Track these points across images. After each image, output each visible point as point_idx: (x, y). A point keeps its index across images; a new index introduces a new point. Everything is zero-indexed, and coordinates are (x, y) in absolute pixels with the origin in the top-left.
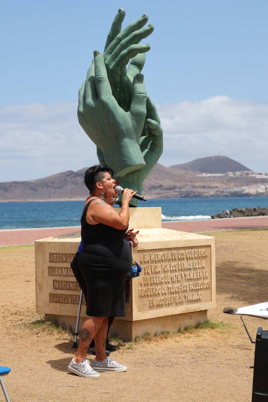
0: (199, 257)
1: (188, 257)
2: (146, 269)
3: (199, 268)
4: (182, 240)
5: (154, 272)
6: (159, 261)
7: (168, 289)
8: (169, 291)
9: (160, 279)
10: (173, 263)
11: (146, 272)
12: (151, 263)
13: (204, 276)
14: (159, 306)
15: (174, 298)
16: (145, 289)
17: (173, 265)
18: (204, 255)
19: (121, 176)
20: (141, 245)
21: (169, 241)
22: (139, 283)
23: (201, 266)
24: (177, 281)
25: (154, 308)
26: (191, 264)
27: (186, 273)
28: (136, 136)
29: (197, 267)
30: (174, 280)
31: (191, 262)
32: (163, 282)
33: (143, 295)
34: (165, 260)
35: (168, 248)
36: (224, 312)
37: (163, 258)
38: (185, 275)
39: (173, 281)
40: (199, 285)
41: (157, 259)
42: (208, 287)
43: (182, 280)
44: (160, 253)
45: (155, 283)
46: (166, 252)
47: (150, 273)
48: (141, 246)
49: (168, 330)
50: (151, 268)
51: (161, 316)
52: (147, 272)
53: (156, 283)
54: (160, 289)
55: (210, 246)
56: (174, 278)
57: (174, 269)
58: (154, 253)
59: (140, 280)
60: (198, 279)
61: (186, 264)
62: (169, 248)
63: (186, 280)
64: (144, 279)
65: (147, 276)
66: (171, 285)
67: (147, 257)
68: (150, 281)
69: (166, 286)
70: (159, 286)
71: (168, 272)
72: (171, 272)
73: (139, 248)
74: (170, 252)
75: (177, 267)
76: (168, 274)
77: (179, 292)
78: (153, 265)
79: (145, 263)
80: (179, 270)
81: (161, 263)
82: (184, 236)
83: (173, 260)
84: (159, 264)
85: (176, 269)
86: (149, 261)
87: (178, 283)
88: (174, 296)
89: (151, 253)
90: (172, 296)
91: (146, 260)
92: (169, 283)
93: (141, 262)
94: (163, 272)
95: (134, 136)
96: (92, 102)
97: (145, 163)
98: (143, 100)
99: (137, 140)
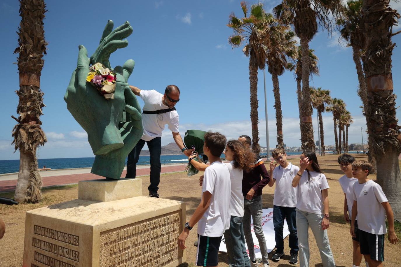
0: (172, 222)
1: (161, 224)
2: (112, 249)
4: (154, 211)
5: (123, 250)
6: (129, 237)
7: (139, 261)
8: (140, 262)
9: (130, 254)
10: (145, 234)
11: (112, 252)
12: (119, 241)
17: (145, 236)
18: (176, 219)
19: (105, 154)
20: (107, 225)
21: (140, 214)
23: (173, 229)
24: (149, 250)
26: (164, 230)
27: (158, 239)
28: (114, 119)
29: (170, 230)
30: (146, 250)
31: (164, 228)
32: (133, 256)
34: (137, 234)
35: (139, 222)
36: (195, 245)
37: (134, 232)
38: (158, 241)
39: (144, 251)
40: (171, 246)
41: (126, 235)
43: (155, 248)
44: (131, 228)
45: (123, 260)
46: (136, 226)
47: (118, 251)
48: (106, 227)
50: (119, 246)
52: (114, 251)
53: (124, 259)
54: (129, 264)
55: (182, 210)
56: (146, 248)
57: (146, 239)
58: (123, 230)
59: (104, 263)
60: (170, 241)
61: (159, 231)
62: (141, 221)
63: (158, 246)
64: (109, 261)
65: (114, 256)
66: (142, 256)
67: (114, 236)
68: (116, 260)
69: (136, 259)
70: (128, 262)
71: (139, 244)
72: (143, 243)
73: (103, 229)
74: (141, 224)
75: (150, 237)
76: (139, 246)
77: (151, 260)
78: (121, 242)
79: (111, 243)
80: (152, 239)
81: (131, 238)
82: (158, 205)
83: (145, 231)
84: (129, 240)
85: (148, 239)
86: (117, 239)
87: (150, 251)
88: (146, 265)
89: (120, 231)
90: (144, 266)
91: (112, 240)
92: (140, 255)
93: (106, 244)
94: (134, 246)
95: (112, 119)
96: (73, 88)
97: (123, 143)
98: (121, 88)
99: (115, 122)
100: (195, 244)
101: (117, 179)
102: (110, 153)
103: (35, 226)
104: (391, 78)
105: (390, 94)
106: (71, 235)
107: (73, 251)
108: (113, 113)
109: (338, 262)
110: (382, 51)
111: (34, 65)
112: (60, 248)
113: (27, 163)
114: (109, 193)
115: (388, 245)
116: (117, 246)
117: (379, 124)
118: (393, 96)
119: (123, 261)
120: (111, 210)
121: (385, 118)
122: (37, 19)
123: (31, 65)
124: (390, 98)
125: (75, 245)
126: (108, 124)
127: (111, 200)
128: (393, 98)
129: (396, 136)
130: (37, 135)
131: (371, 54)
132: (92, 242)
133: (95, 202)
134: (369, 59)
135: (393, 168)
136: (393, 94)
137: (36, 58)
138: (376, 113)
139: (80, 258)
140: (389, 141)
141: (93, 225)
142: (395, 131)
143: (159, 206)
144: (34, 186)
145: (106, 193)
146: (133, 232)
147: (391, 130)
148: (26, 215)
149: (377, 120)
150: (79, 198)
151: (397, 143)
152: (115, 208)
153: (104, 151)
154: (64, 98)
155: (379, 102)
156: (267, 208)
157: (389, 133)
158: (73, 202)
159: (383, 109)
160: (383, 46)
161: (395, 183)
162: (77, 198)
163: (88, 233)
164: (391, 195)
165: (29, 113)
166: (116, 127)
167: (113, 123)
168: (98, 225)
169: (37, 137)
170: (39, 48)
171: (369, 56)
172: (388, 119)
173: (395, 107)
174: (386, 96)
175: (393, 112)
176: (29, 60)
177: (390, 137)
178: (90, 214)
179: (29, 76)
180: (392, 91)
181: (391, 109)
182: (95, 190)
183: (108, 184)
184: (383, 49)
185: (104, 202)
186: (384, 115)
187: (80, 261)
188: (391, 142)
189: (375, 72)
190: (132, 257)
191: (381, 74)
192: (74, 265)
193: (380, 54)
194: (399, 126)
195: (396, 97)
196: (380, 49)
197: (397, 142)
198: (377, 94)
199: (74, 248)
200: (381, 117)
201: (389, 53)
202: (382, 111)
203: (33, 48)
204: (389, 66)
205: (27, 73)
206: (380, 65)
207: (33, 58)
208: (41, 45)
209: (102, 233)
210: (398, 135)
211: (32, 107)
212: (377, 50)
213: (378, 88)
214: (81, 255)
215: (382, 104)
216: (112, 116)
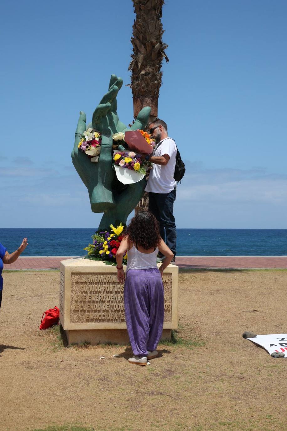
2: (83, 288)
5: (93, 292)
6: (100, 283)
7: (111, 307)
9: (100, 297)
10: (118, 286)
12: (89, 284)
14: (97, 320)
15: (118, 315)
16: (80, 305)
22: (74, 299)
25: (92, 321)
30: (119, 300)
33: (78, 309)
34: (108, 283)
35: (111, 273)
41: (96, 281)
44: (102, 276)
46: (109, 276)
47: (88, 292)
48: (77, 269)
51: (100, 329)
52: (84, 291)
53: (94, 300)
54: (99, 306)
55: (171, 274)
58: (94, 276)
64: (80, 296)
65: (84, 294)
66: (115, 304)
67: (85, 279)
68: (87, 299)
69: (108, 304)
70: (99, 304)
71: (111, 292)
72: (116, 293)
73: (74, 270)
74: (114, 276)
76: (111, 294)
79: (81, 283)
81: (102, 284)
84: (99, 285)
86: (87, 282)
89: (90, 276)
91: (83, 281)
92: (112, 302)
93: (77, 283)
94: (105, 293)
95: (100, 180)
98: (105, 150)
99: (103, 183)
108: (100, 174)
111: (147, 85)
116: (88, 288)
119: (93, 302)
123: (144, 85)
126: (96, 185)
132: (65, 278)
141: (66, 266)
146: (104, 280)
166: (104, 187)
167: (101, 183)
168: (69, 267)
170: (154, 56)
176: (141, 79)
179: (143, 101)
190: (104, 301)
205: (139, 98)
207: (145, 74)
209: (73, 274)
216: (99, 177)
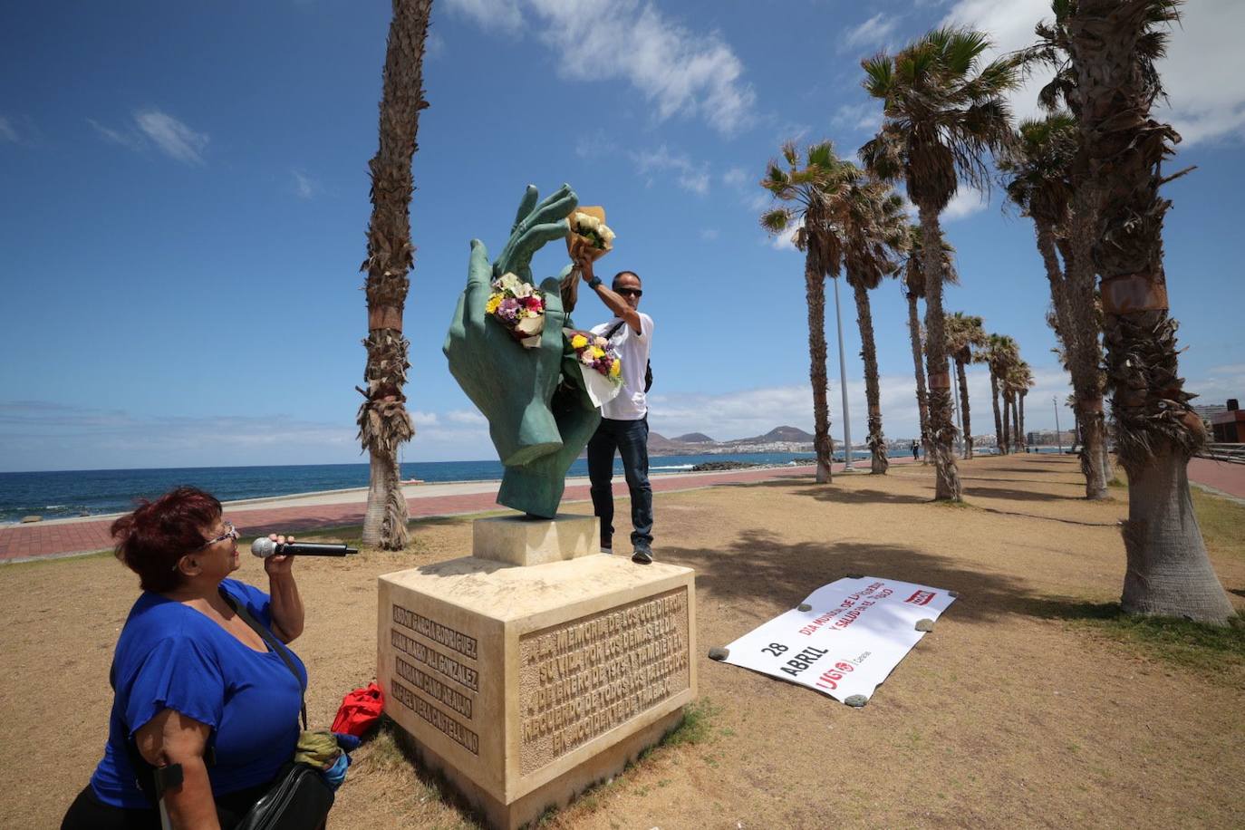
0: (666, 613)
1: (643, 618)
2: (544, 671)
3: (666, 633)
4: (630, 590)
5: (565, 672)
6: (579, 645)
7: (600, 697)
8: (602, 699)
9: (580, 681)
10: (611, 640)
11: (544, 678)
12: (557, 655)
13: (676, 646)
14: (577, 741)
15: (613, 711)
16: (540, 717)
17: (611, 643)
18: (676, 605)
19: (524, 464)
20: (532, 620)
21: (601, 597)
22: (526, 707)
23: (670, 628)
24: (619, 674)
25: (565, 750)
26: (650, 631)
27: (640, 651)
28: (541, 390)
29: (662, 632)
30: (614, 674)
31: (649, 625)
32: (586, 686)
33: (536, 732)
34: (594, 639)
35: (598, 613)
36: (709, 657)
37: (588, 636)
38: (638, 655)
39: (610, 675)
40: (666, 665)
41: (572, 643)
42: (682, 662)
43: (631, 668)
44: (581, 626)
45: (567, 695)
46: (593, 622)
47: (556, 676)
48: (531, 623)
49: (601, 774)
50: (558, 664)
52: (548, 676)
53: (569, 693)
54: (579, 704)
55: (686, 587)
56: (613, 669)
57: (613, 650)
58: (565, 631)
59: (529, 700)
60: (664, 654)
61: (639, 633)
62: (602, 612)
63: (639, 664)
64: (539, 695)
65: (548, 686)
66: (606, 687)
67: (547, 643)
68: (553, 695)
69: (593, 692)
70: (577, 699)
71: (599, 661)
72: (607, 658)
73: (524, 628)
74: (603, 619)
75: (621, 645)
76: (599, 666)
77: (624, 695)
78: (563, 656)
79: (541, 658)
80: (625, 650)
81: (582, 647)
82: (636, 577)
83: (610, 634)
84: (577, 651)
85: (618, 649)
86: (554, 650)
87: (622, 676)
88: (615, 705)
89: (558, 633)
90: (610, 707)
91: (544, 651)
92: (601, 683)
93: (532, 660)
94: (588, 666)
95: (538, 390)
96: (460, 328)
97: (561, 441)
98: (556, 323)
99: (544, 397)
100: (710, 653)
101: (550, 517)
102: (534, 463)
103: (395, 606)
104: (1163, 282)
105: (1162, 319)
106: (461, 634)
107: (466, 668)
108: (540, 377)
109: (1049, 713)
110: (1140, 219)
111: (393, 291)
112: (441, 658)
113: (382, 473)
114: (534, 547)
115: (1168, 675)
116: (554, 665)
117: (1134, 389)
118: (1169, 323)
119: (567, 697)
120: (540, 586)
121: (1152, 375)
122: (398, 205)
123: (388, 290)
124: (1162, 328)
125: (468, 656)
126: (530, 401)
127: (539, 563)
128: (1170, 326)
129: (1180, 417)
130: (397, 422)
131: (1109, 227)
132: (503, 655)
133: (506, 565)
134: (1107, 239)
135: (1174, 493)
136: (1169, 317)
137: (396, 276)
138: (1128, 364)
139: (481, 686)
140: (1163, 429)
141: (505, 619)
142: (1178, 404)
143: (639, 577)
144: (395, 518)
145: (527, 547)
146: (586, 634)
147: (1167, 403)
148: (379, 583)
149: (1128, 381)
150: (475, 555)
151: (1183, 433)
152: (548, 582)
153: (522, 458)
154: (444, 350)
155: (1134, 339)
156: (862, 577)
157: (1163, 410)
158: (463, 562)
159: (1145, 354)
160: (1141, 209)
161: (1180, 528)
162: (471, 554)
163: (495, 635)
164: (1170, 556)
165: (384, 380)
166: (545, 407)
167: (541, 399)
168: (515, 621)
169: (397, 427)
170: (401, 257)
171: (1105, 233)
172: (1159, 378)
173: (1176, 349)
174: (1151, 325)
175: (1170, 361)
176: (384, 282)
177: (1167, 421)
178: (497, 593)
179: (385, 311)
180: (1165, 311)
181: (1167, 354)
182: (506, 539)
183: (531, 528)
184: (1142, 216)
185: (525, 566)
186: (1149, 369)
187: (480, 689)
188: (1168, 432)
189: (1121, 271)
190: (586, 689)
191: (1136, 274)
192: (469, 697)
193: (1133, 226)
194: (1187, 394)
195: (1177, 326)
196: (1134, 216)
197: (1184, 430)
198: (1129, 319)
199: (468, 662)
200: (1141, 374)
201: (1156, 222)
202: (1143, 358)
203: (391, 259)
204: (1158, 254)
205: (380, 305)
206: (1134, 252)
207: (391, 277)
208: (405, 253)
209: (523, 637)
210: (1184, 415)
211: (388, 368)
212: (1125, 219)
213: (1131, 306)
214: (482, 678)
215: (1142, 343)
216: (537, 384)
